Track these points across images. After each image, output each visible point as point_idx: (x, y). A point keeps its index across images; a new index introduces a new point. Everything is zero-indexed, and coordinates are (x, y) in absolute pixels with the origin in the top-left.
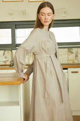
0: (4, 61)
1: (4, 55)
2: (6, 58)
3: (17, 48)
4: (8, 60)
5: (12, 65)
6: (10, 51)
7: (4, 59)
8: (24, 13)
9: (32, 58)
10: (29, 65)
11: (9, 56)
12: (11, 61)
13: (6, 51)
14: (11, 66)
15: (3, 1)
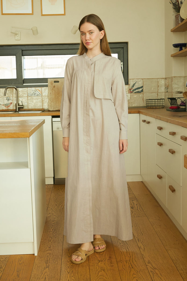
0: (5, 105)
1: (5, 95)
2: (8, 100)
3: (24, 84)
4: (11, 103)
5: (17, 111)
6: (14, 89)
7: (6, 102)
8: (35, 32)
9: (48, 100)
10: (43, 110)
11: (13, 97)
12: (16, 104)
13: (9, 89)
14: (15, 111)
15: (3, 14)
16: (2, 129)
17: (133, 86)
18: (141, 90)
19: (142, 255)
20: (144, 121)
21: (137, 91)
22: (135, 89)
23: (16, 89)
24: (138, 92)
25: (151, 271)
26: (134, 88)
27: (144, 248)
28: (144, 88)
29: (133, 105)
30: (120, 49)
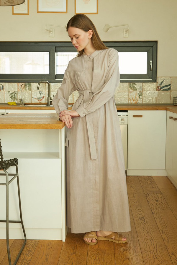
0: (38, 98)
1: (38, 89)
2: (41, 94)
3: (56, 79)
4: (44, 97)
5: (49, 104)
6: (47, 84)
7: (39, 96)
11: (45, 91)
12: (48, 98)
13: (41, 84)
14: (47, 104)
15: (38, 12)
16: (36, 121)
17: (161, 84)
18: (168, 87)
19: (166, 246)
20: (171, 118)
21: (164, 88)
22: (163, 87)
23: (48, 84)
24: (166, 90)
25: (175, 263)
26: (162, 85)
27: (168, 240)
28: (172, 86)
29: (160, 103)
30: (150, 47)
